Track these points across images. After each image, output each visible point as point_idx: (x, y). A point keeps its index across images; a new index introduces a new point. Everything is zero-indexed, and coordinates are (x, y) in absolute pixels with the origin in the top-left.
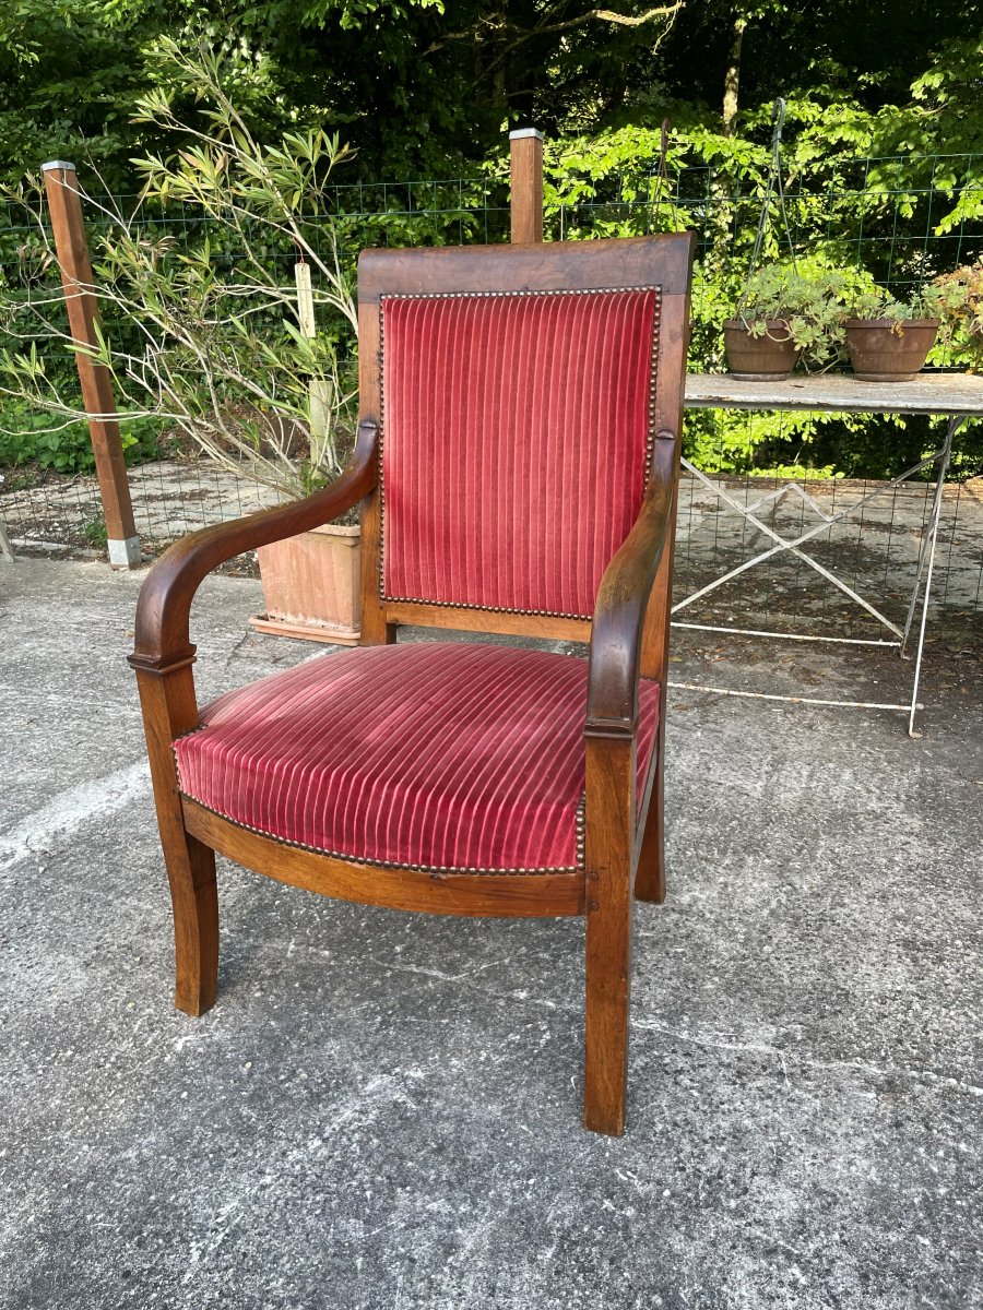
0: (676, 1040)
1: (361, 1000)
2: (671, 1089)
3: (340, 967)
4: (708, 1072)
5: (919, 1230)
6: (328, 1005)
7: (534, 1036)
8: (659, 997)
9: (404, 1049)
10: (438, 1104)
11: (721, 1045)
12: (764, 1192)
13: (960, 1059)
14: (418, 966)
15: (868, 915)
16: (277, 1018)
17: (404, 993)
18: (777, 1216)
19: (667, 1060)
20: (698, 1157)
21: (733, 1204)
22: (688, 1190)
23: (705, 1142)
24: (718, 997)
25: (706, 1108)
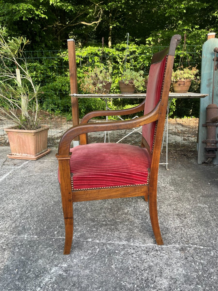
0: (130, 246)
1: (47, 247)
2: (131, 258)
3: (40, 240)
4: (139, 253)
5: (198, 284)
6: (38, 250)
7: (95, 250)
9: (60, 259)
10: (72, 273)
11: (141, 245)
12: (159, 281)
13: (196, 240)
14: (61, 236)
15: (168, 209)
16: (24, 256)
17: (59, 244)
18: (164, 287)
19: (129, 251)
20: (141, 275)
21: (152, 286)
22: (141, 284)
23: (142, 271)
24: (138, 233)
25: (141, 262)
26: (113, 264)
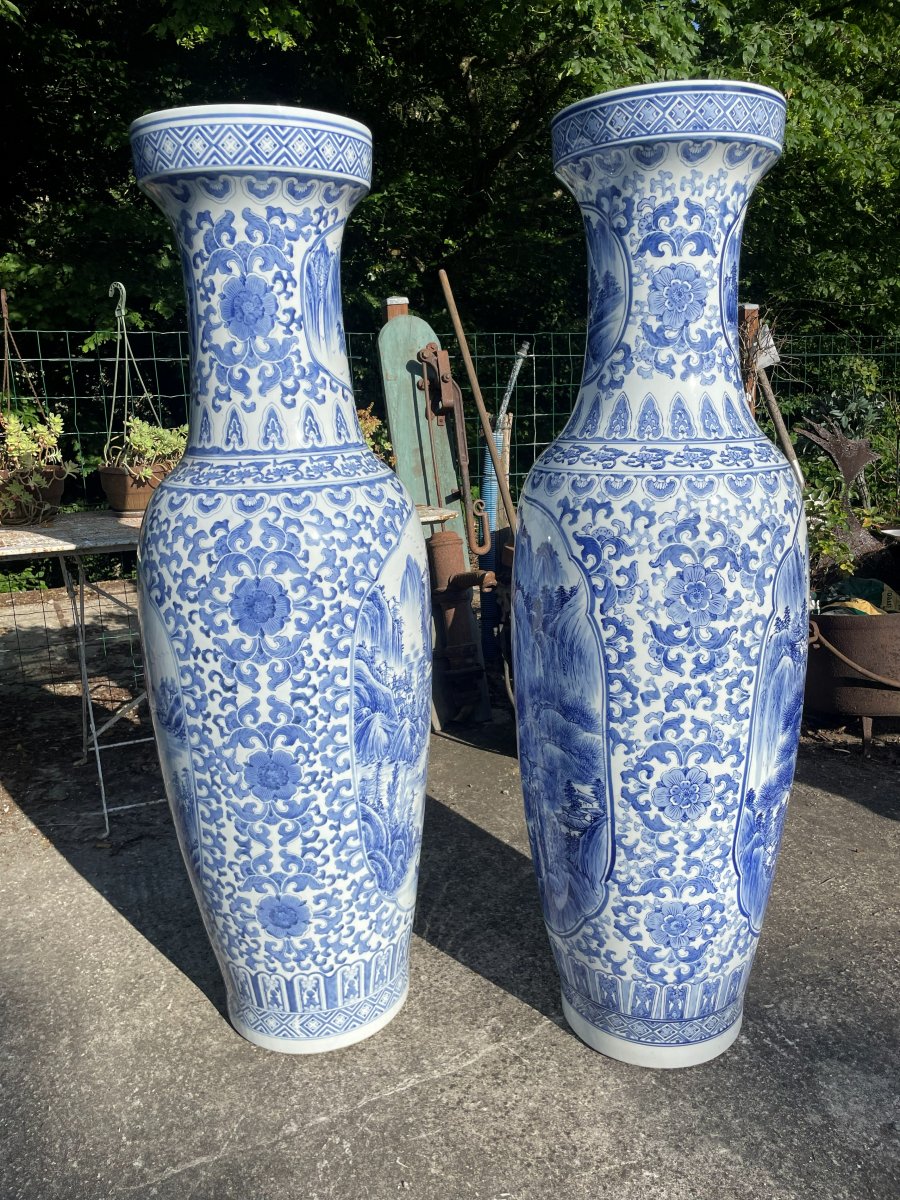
0: (435, 1083)
2: (467, 1117)
4: (475, 1089)
7: (337, 1151)
8: (393, 1059)
11: (465, 1065)
12: (584, 1141)
18: (605, 1149)
19: (445, 1100)
20: (529, 1149)
21: (577, 1162)
22: (546, 1175)
23: (523, 1136)
24: (429, 1032)
25: (500, 1114)
26: (428, 1165)
